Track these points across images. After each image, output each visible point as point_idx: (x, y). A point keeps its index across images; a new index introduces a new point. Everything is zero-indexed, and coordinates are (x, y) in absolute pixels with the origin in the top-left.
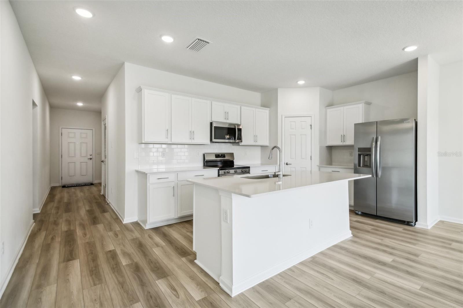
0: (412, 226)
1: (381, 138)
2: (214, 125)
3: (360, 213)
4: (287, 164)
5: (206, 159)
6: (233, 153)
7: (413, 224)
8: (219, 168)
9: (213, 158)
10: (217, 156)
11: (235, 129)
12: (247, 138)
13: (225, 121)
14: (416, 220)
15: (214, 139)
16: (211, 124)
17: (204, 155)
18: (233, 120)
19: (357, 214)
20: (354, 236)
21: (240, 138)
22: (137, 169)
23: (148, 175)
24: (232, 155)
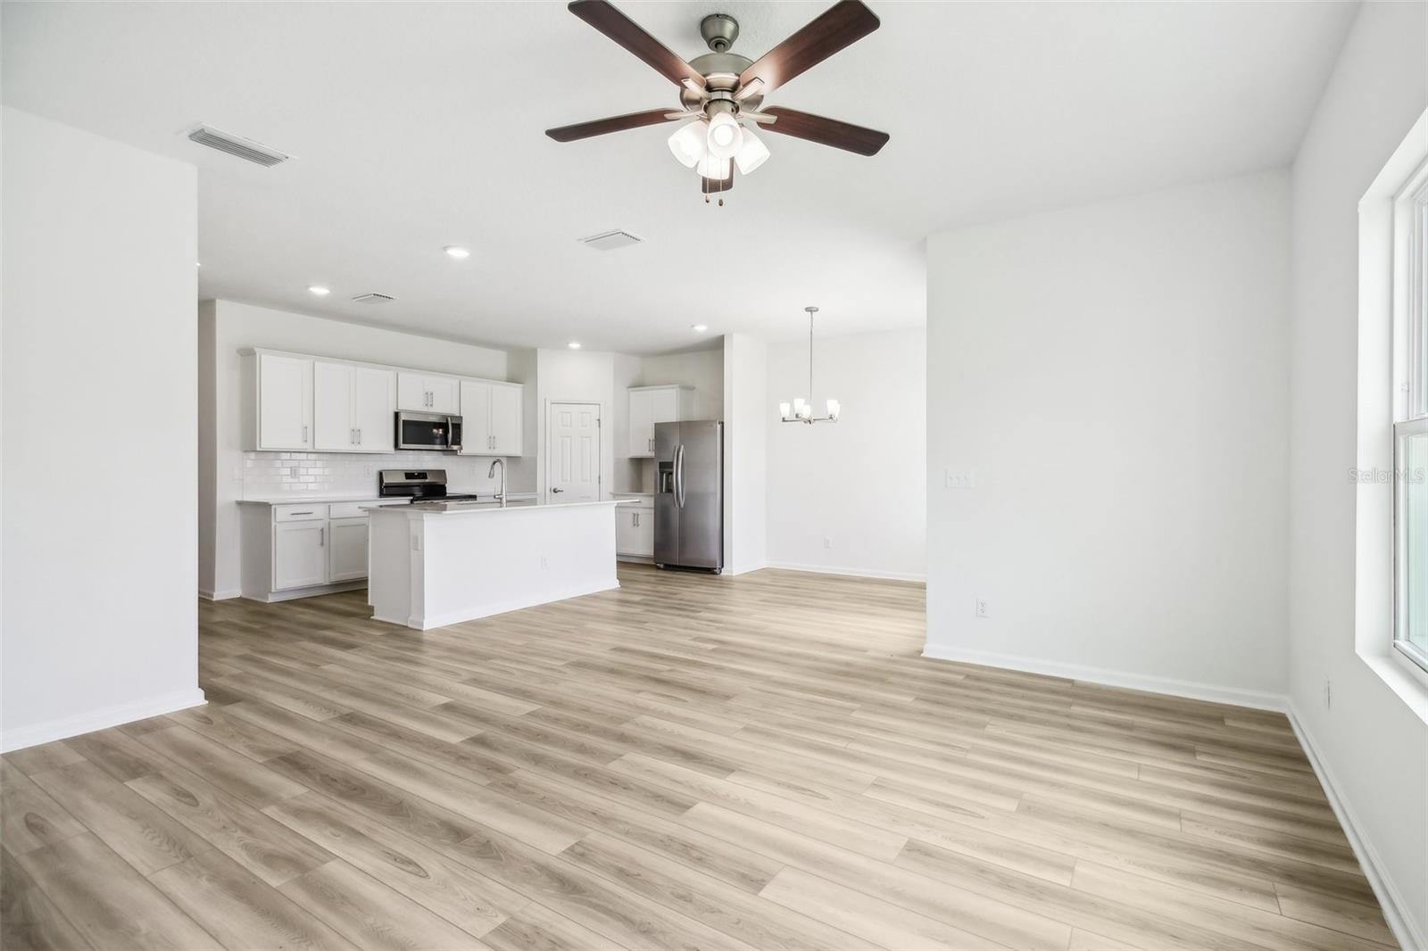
0: (716, 574)
1: (685, 447)
2: (403, 417)
3: (662, 566)
4: (555, 491)
5: (386, 480)
6: (444, 471)
7: (717, 571)
8: (412, 498)
9: (402, 479)
10: (409, 475)
11: (447, 423)
12: (472, 441)
13: (425, 409)
14: (723, 566)
15: (404, 443)
16: (397, 415)
17: (381, 474)
18: (442, 407)
19: (659, 568)
20: (622, 587)
21: (457, 440)
22: (240, 499)
23: (273, 507)
24: (442, 473)
